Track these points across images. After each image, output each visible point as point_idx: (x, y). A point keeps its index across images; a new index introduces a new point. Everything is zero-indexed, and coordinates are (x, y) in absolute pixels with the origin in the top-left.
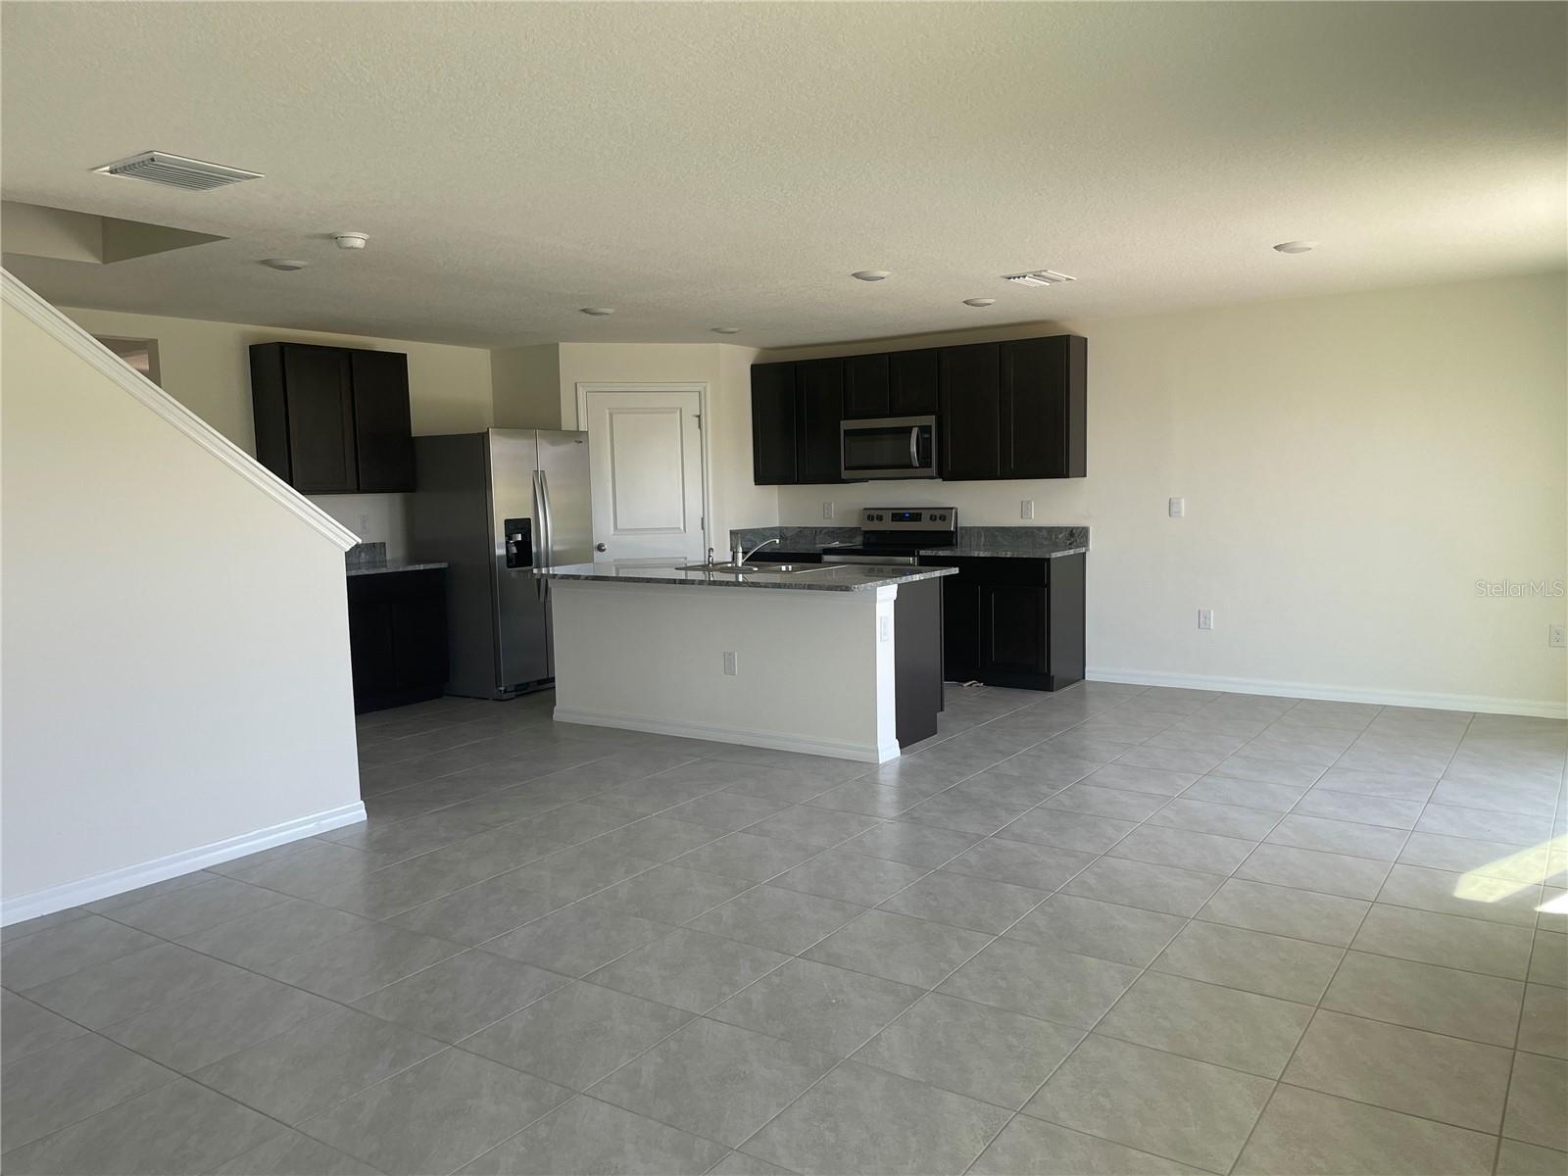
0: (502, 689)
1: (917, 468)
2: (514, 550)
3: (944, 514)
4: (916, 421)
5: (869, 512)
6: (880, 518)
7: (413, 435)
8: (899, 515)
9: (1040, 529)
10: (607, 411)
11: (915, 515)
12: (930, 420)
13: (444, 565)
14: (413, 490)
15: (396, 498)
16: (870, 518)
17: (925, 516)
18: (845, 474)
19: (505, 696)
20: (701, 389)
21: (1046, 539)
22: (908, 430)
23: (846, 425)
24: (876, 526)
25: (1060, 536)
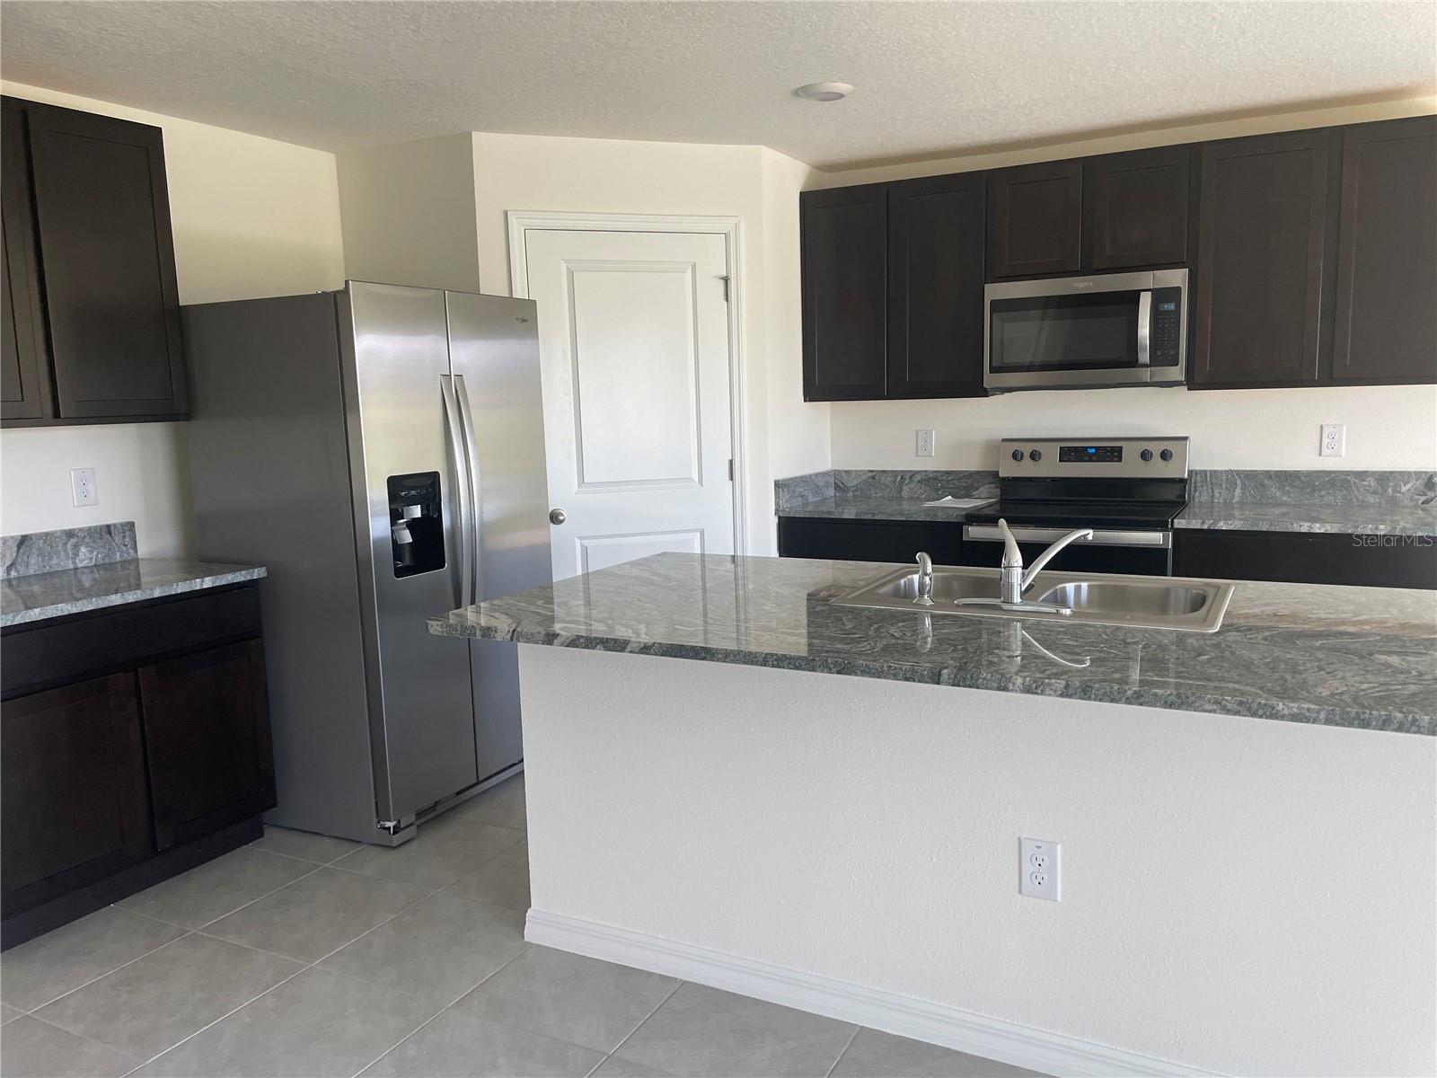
0: (390, 824)
1: (1145, 366)
2: (407, 537)
3: (1169, 448)
4: (1148, 280)
5: (1015, 446)
6: (1035, 456)
7: (184, 300)
8: (1074, 451)
9: (1361, 475)
10: (564, 266)
11: (1110, 452)
12: (1177, 278)
13: (258, 573)
14: (187, 416)
15: (156, 432)
16: (1017, 456)
17: (1130, 452)
18: (989, 380)
19: (397, 839)
20: (727, 226)
21: (1375, 492)
22: (1133, 298)
23: (996, 291)
24: (1027, 469)
25: (1404, 489)
